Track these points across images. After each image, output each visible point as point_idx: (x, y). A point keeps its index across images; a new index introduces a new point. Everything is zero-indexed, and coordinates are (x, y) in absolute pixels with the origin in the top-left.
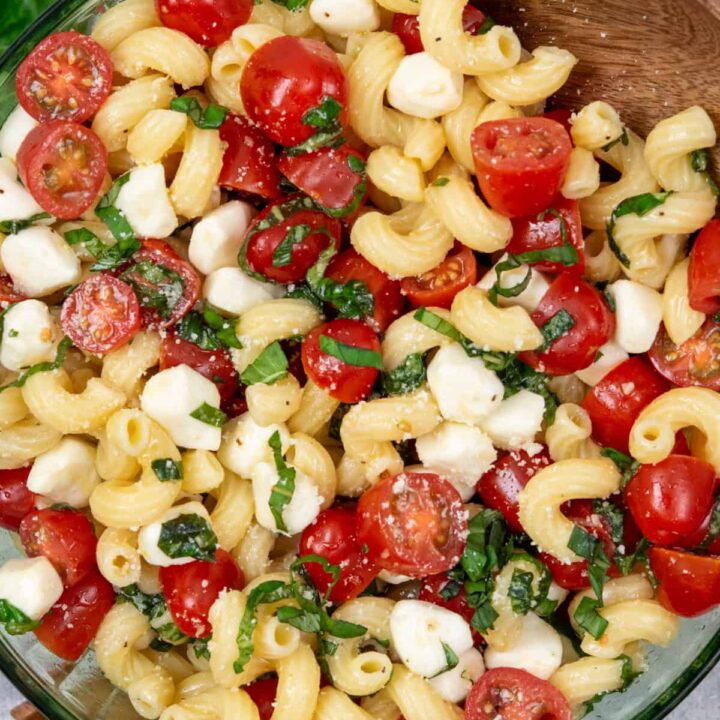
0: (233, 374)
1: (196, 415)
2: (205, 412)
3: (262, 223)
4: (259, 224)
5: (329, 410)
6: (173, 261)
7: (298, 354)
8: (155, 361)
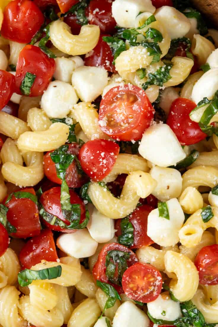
0: (138, 209)
1: (168, 217)
2: (164, 213)
3: (61, 226)
4: (62, 227)
5: (132, 157)
6: (101, 261)
7: (114, 183)
8: (150, 247)
